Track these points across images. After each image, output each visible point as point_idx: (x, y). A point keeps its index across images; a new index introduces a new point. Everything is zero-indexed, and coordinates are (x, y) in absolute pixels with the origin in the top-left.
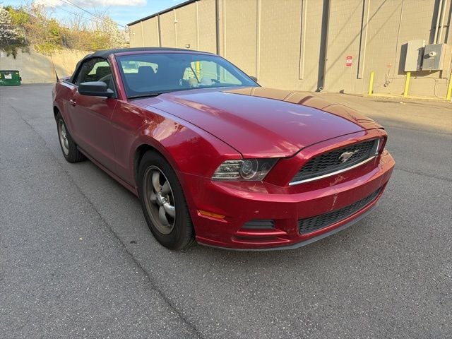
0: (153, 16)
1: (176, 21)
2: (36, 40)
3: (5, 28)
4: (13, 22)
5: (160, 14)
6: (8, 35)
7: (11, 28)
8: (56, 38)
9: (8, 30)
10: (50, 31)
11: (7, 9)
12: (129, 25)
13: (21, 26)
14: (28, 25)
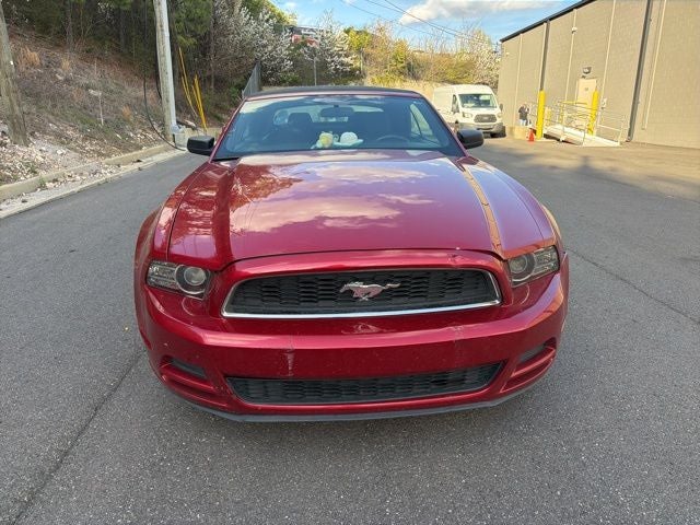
0: (540, 24)
1: (574, 28)
2: (374, 70)
3: (340, 56)
4: (351, 48)
5: (551, 19)
6: (342, 65)
7: (347, 56)
8: (400, 66)
9: (342, 59)
10: (394, 57)
11: (347, 32)
12: (503, 41)
13: (359, 51)
14: (368, 50)
